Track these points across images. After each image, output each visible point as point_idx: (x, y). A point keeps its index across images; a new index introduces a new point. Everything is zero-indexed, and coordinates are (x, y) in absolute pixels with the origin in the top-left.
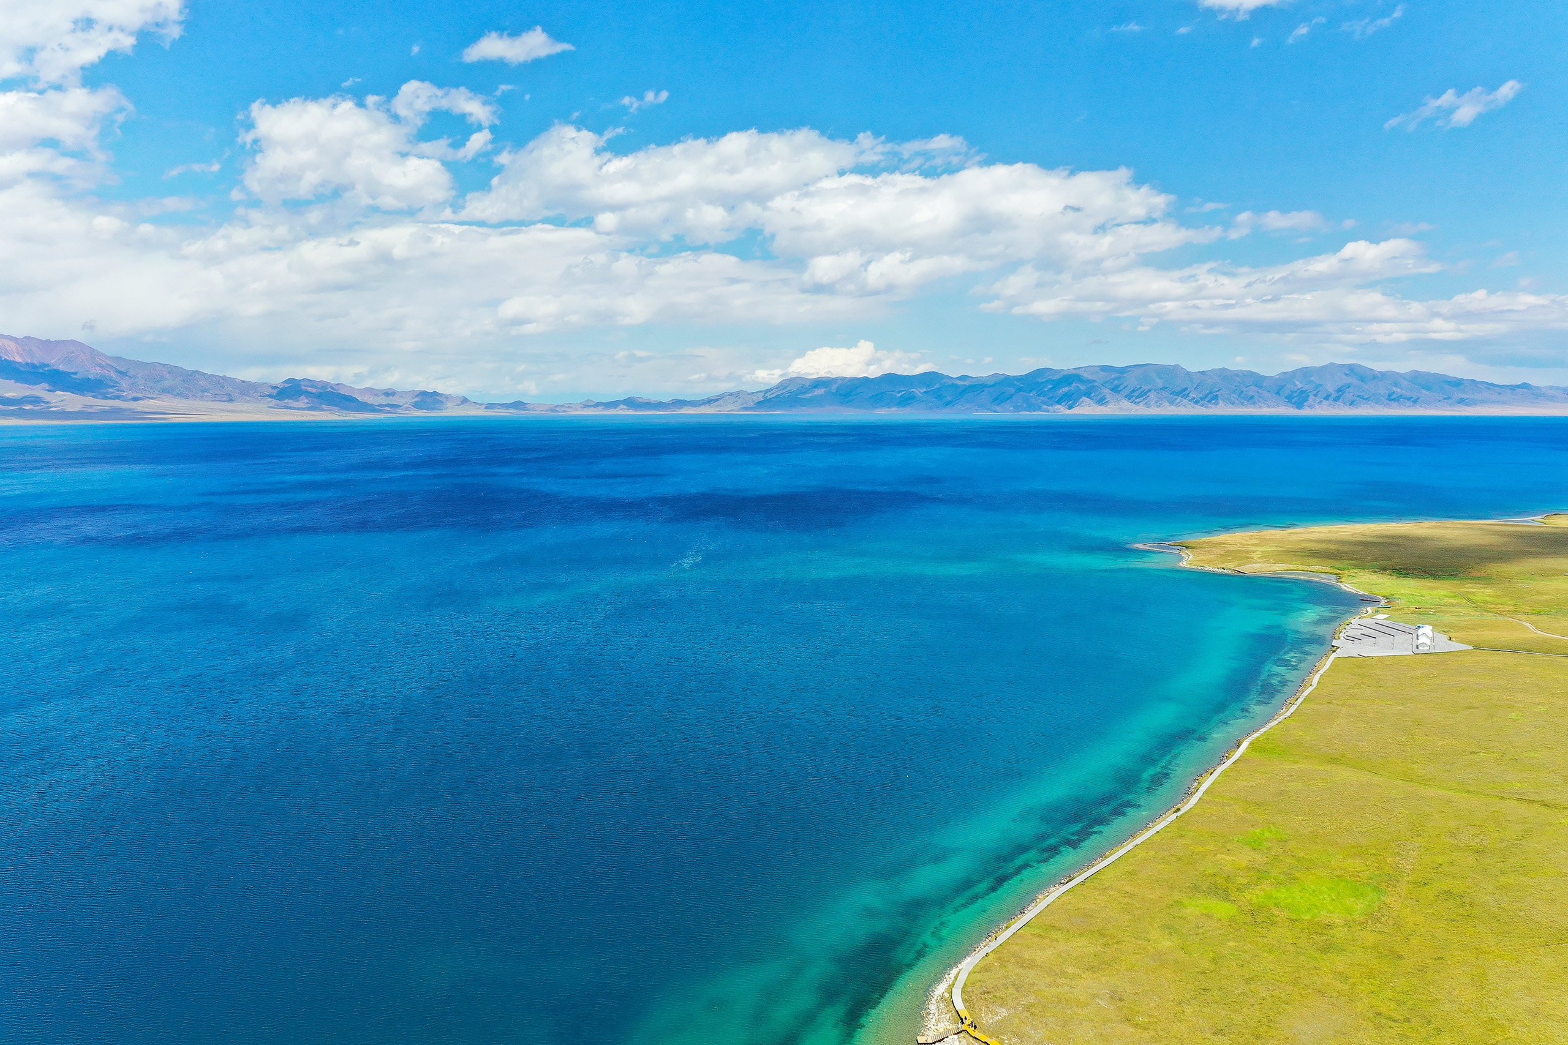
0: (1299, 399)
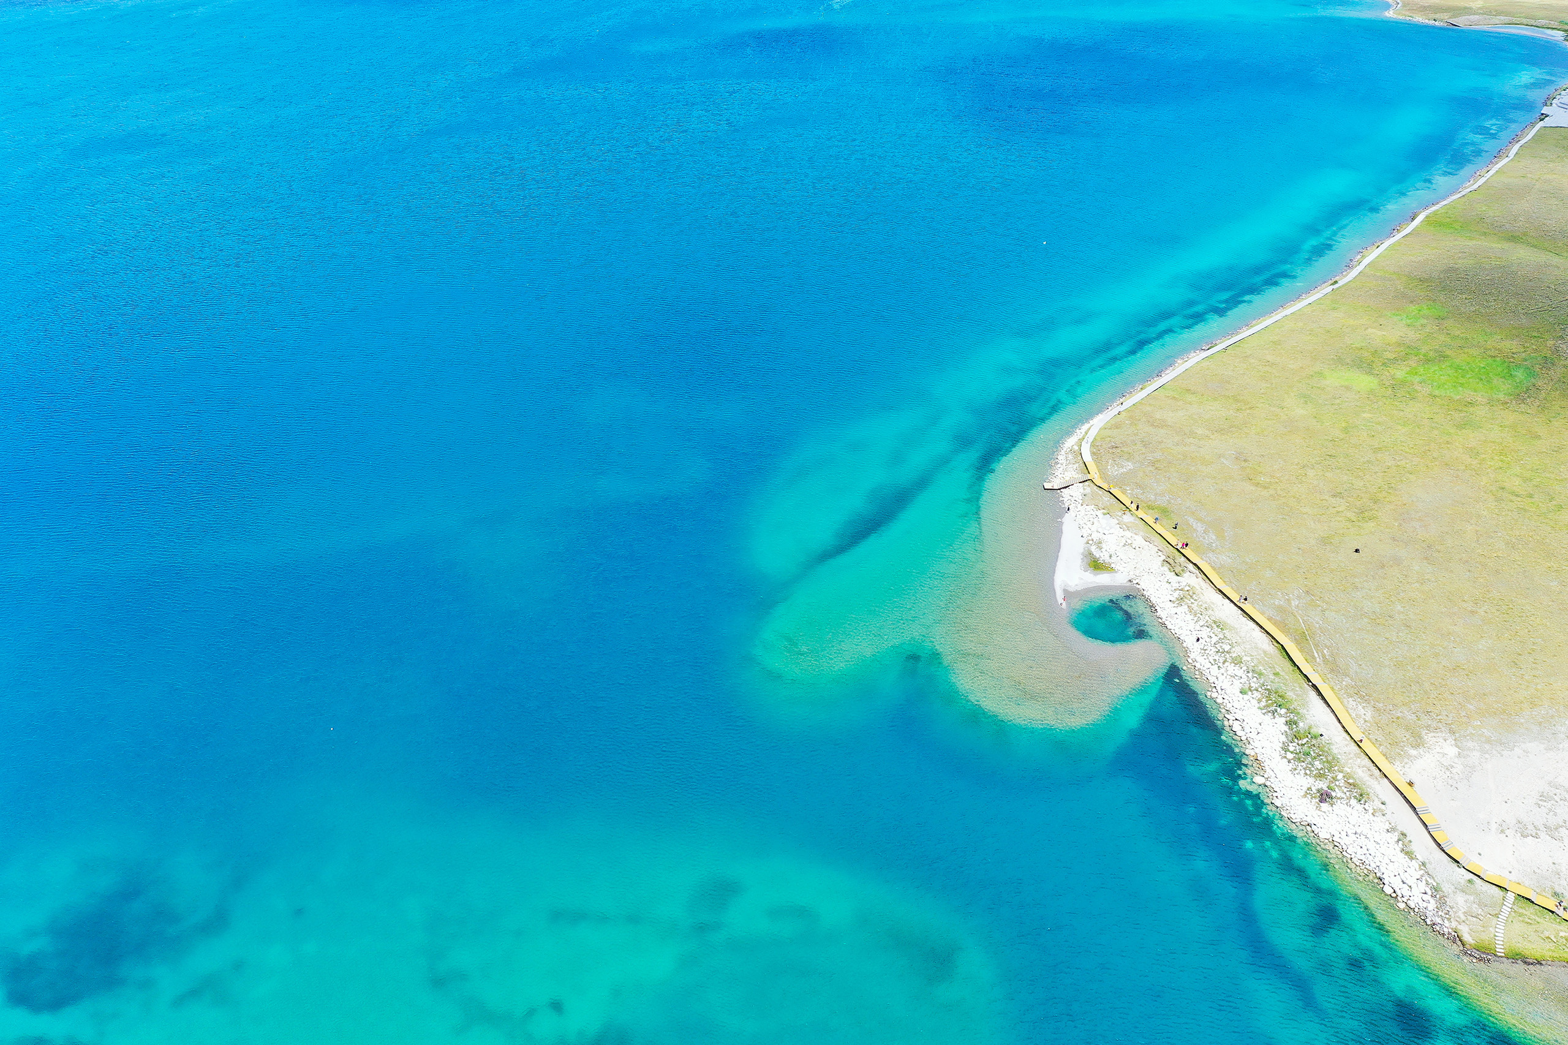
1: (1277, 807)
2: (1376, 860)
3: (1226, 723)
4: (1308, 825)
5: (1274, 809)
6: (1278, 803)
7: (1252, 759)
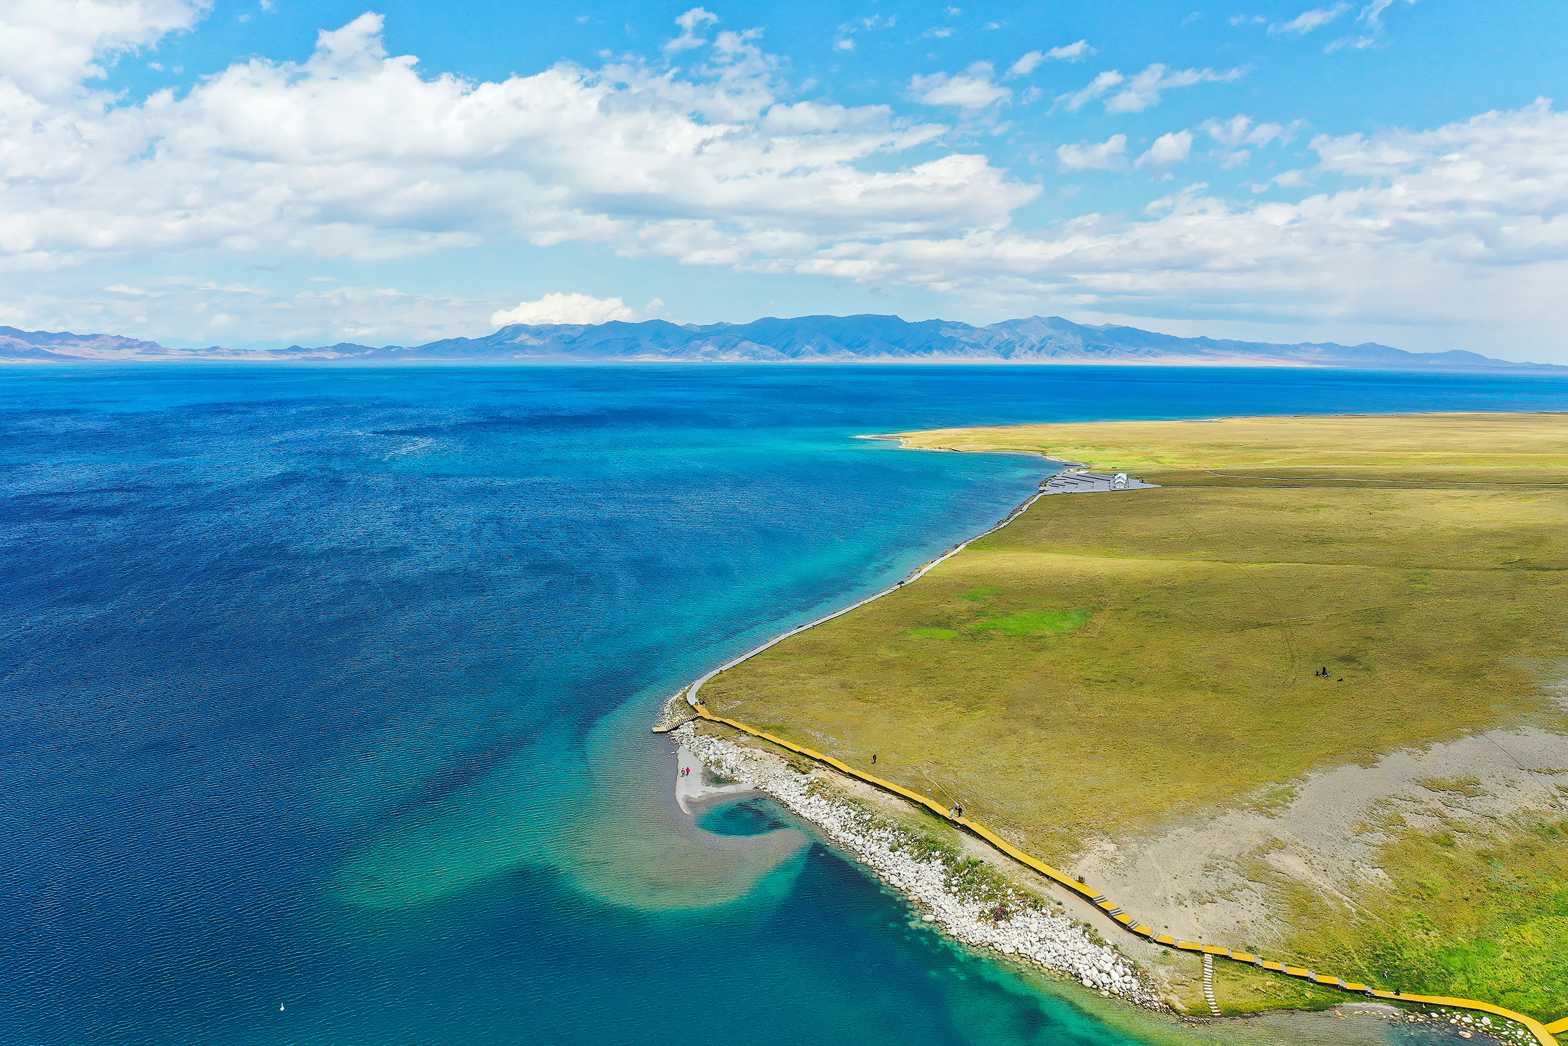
0: (1006, 349)
1: (954, 936)
2: (1067, 958)
3: (882, 879)
4: (990, 945)
5: (951, 938)
6: (954, 932)
7: (916, 902)
